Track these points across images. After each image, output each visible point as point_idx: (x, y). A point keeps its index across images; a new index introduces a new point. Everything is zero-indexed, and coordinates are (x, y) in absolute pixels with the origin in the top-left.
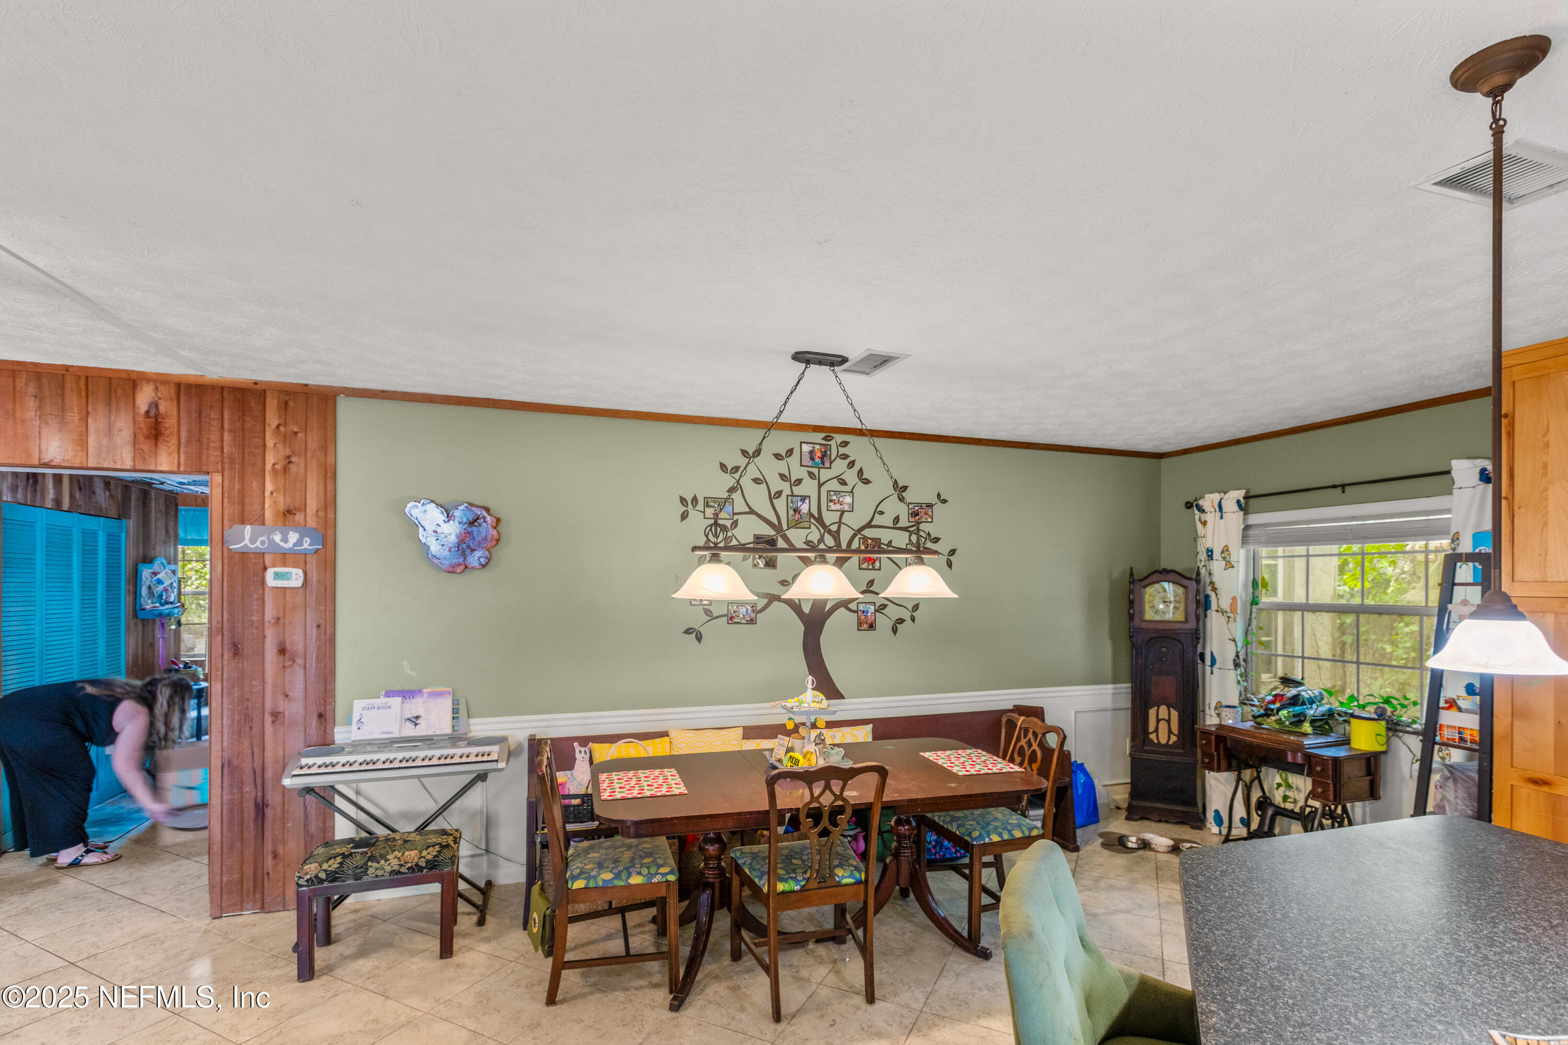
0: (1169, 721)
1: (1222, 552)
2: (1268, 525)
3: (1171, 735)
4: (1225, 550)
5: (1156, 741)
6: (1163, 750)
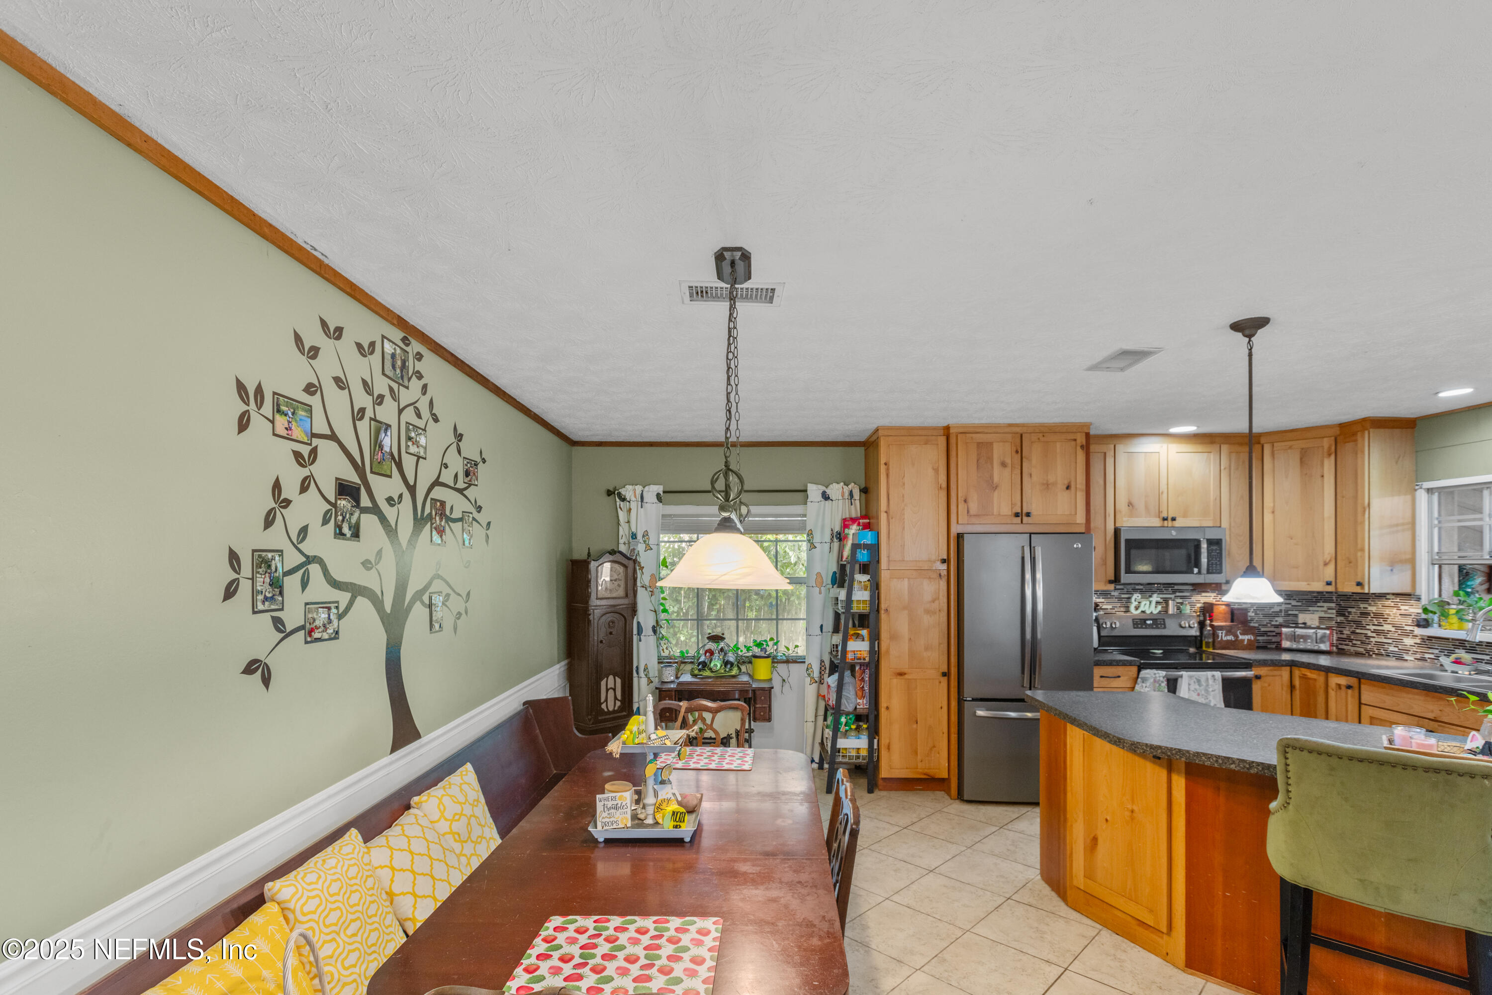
0: (614, 690)
1: (643, 536)
2: (675, 516)
3: (617, 701)
4: (646, 534)
5: (606, 710)
6: (611, 716)
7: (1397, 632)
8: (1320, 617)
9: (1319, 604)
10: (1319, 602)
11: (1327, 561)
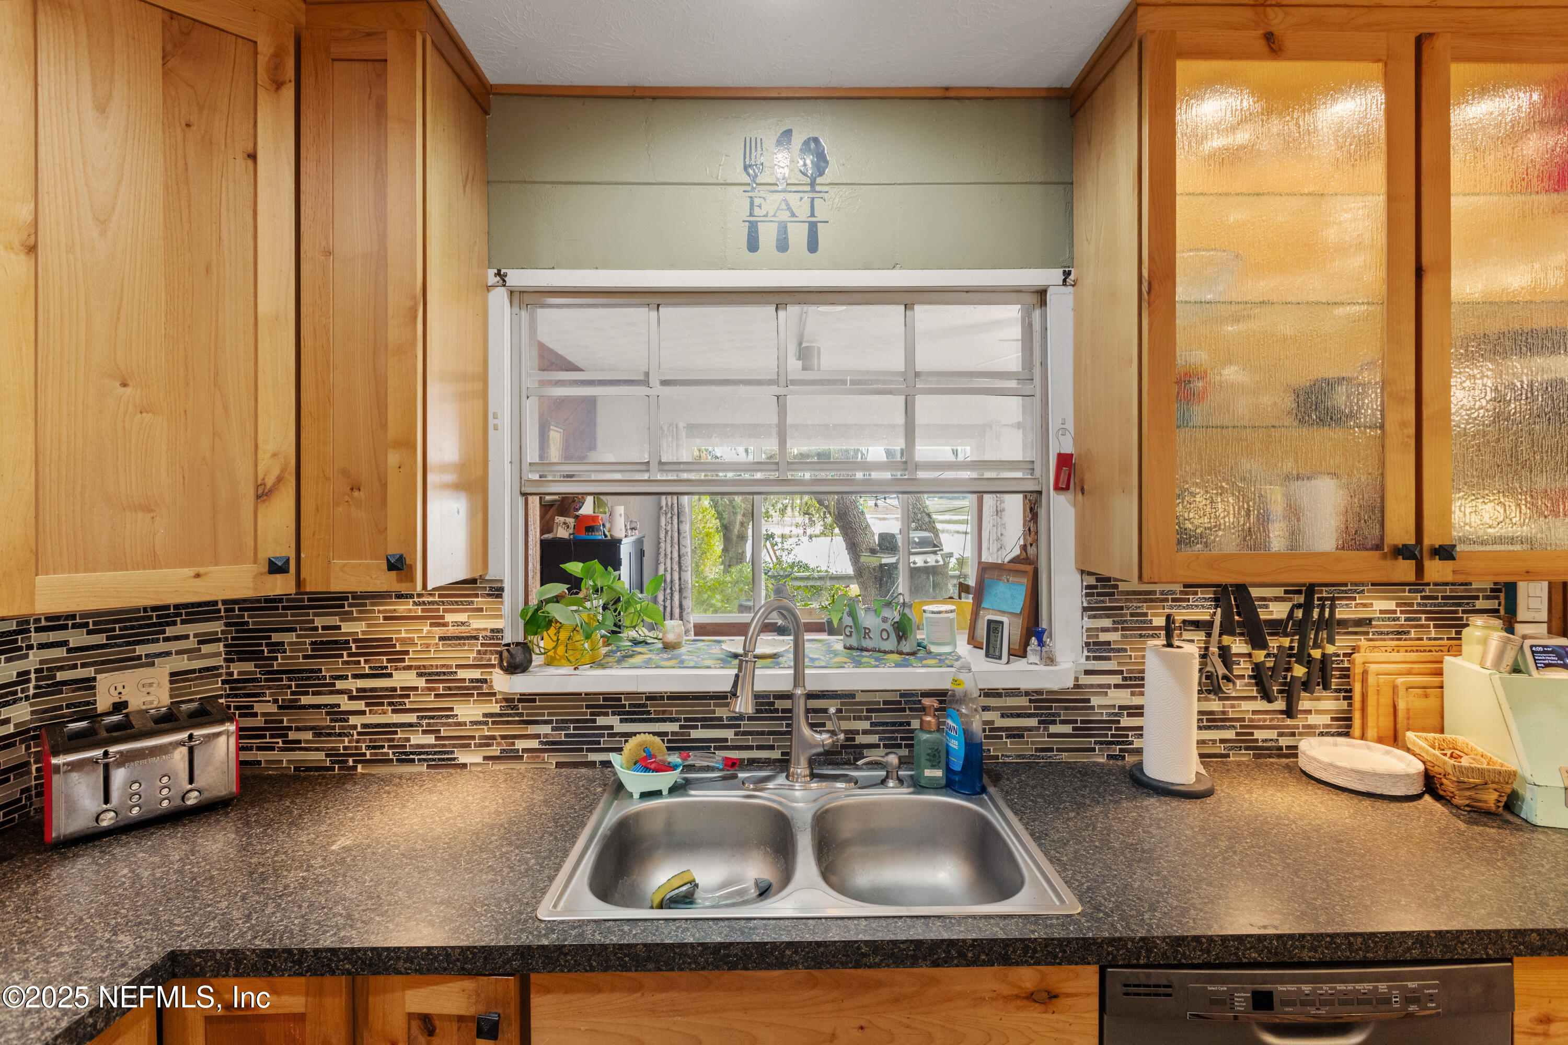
7: (433, 689)
8: (172, 674)
9: (170, 631)
10: (174, 623)
11: (270, 482)
